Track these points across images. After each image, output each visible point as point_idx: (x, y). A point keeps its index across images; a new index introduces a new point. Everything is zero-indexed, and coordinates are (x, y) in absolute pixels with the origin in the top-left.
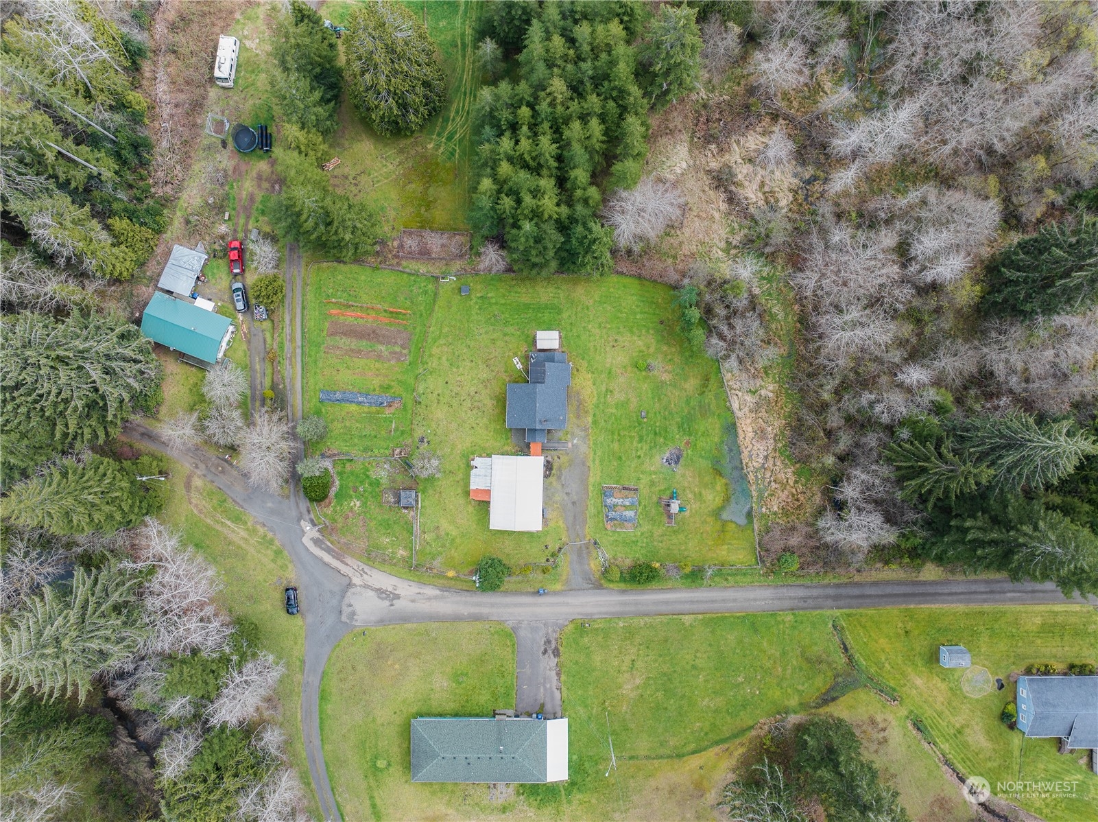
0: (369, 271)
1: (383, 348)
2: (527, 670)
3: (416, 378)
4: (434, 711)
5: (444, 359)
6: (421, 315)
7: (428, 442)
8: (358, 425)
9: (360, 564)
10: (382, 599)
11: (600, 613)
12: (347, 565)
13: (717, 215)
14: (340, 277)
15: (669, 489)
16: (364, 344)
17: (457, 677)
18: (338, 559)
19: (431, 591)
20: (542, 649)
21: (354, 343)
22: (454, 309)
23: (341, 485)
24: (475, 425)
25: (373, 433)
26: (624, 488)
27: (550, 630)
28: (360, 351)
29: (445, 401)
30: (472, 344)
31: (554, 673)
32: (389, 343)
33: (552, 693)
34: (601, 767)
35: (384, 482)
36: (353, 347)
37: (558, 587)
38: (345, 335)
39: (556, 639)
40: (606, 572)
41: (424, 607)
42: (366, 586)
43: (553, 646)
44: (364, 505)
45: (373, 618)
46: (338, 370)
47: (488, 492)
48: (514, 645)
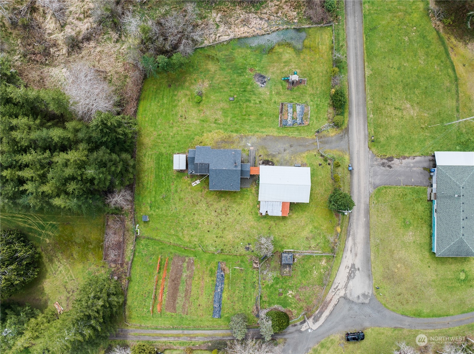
0: (132, 284)
1: (184, 274)
2: (402, 178)
3: (205, 252)
4: (428, 241)
5: (192, 233)
6: (162, 248)
7: (249, 244)
8: (237, 292)
9: (331, 291)
10: (354, 276)
11: (364, 130)
12: (331, 300)
13: (99, 49)
14: (136, 304)
15: (281, 83)
16: (182, 288)
17: (406, 225)
18: (327, 306)
19: (350, 243)
20: (388, 168)
21: (181, 294)
22: (158, 226)
23: (278, 303)
24: (238, 212)
25: (243, 282)
26: (281, 112)
27: (375, 163)
28: (187, 291)
29: (221, 232)
30: (182, 214)
31: (404, 161)
32: (181, 270)
33: (417, 162)
34: (464, 131)
35: (275, 274)
36: (183, 295)
37: (347, 157)
38: (175, 300)
39: (382, 159)
40: (337, 125)
41: (360, 248)
42: (346, 287)
43: (386, 161)
44: (291, 288)
45: (367, 282)
46: (199, 305)
47: (284, 204)
48: (385, 187)
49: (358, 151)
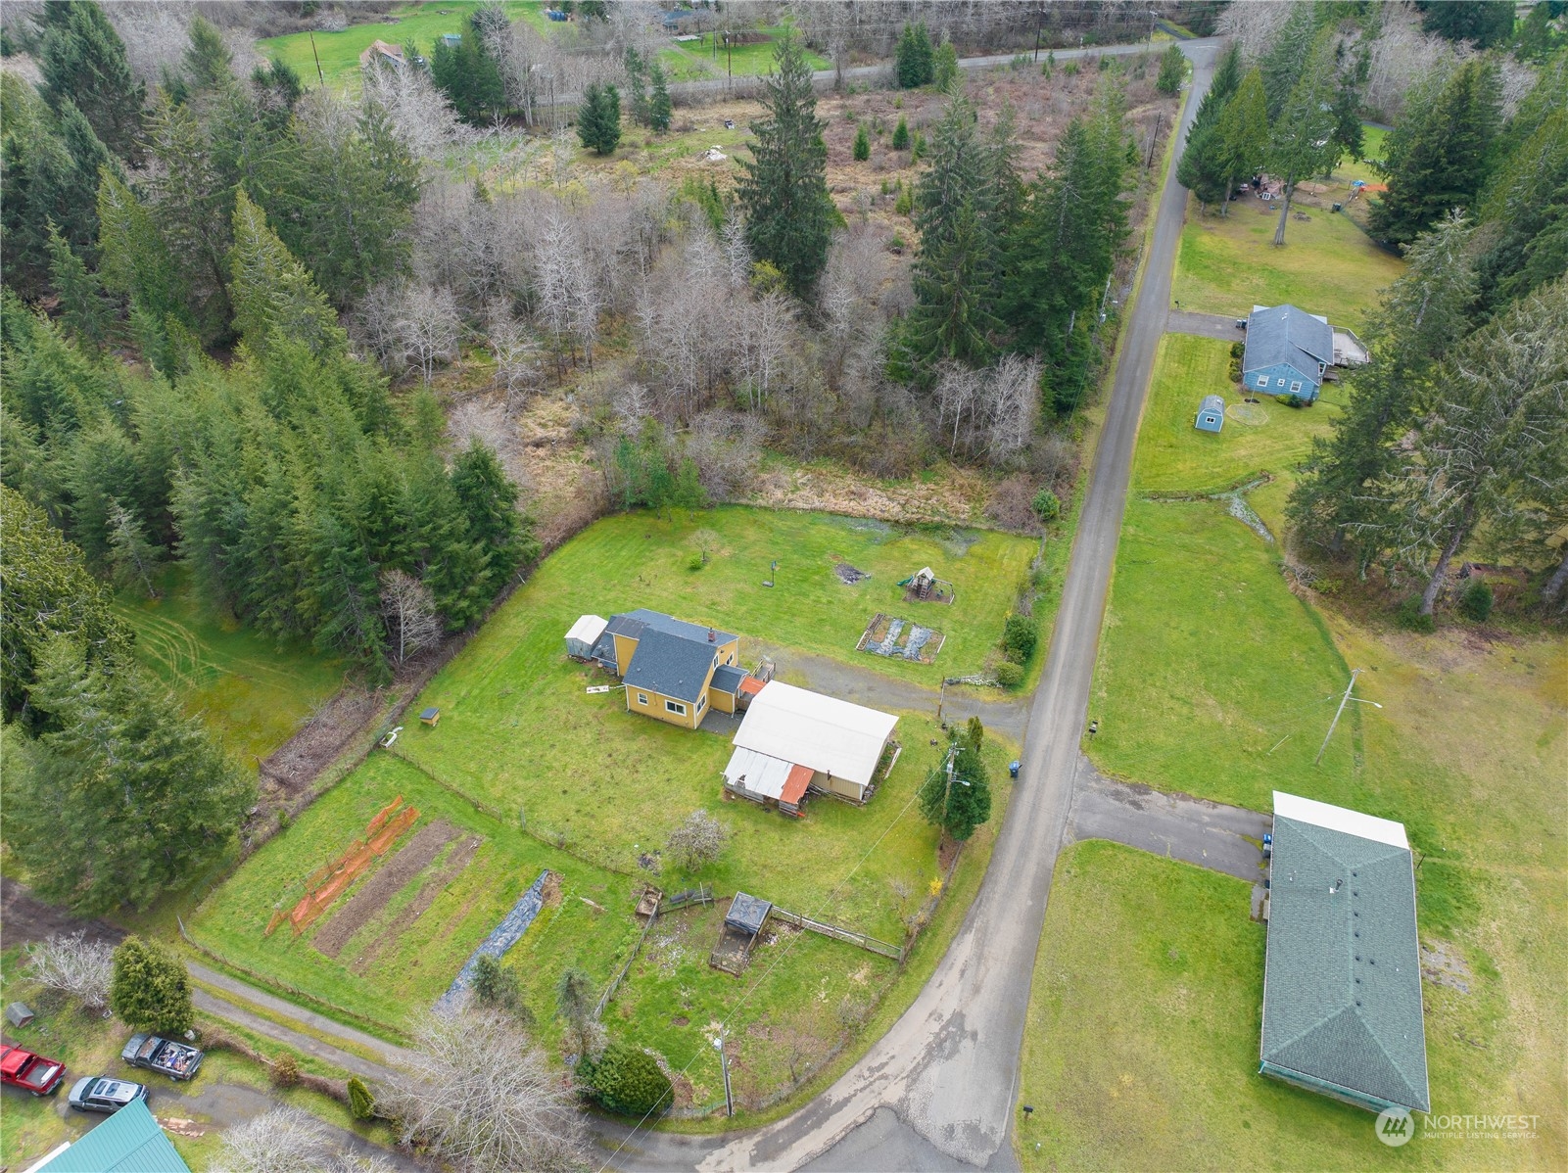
0: (279, 844)
1: (432, 869)
2: (1170, 841)
3: (524, 833)
4: (1246, 1034)
5: (520, 782)
6: (420, 792)
7: (656, 852)
8: (548, 967)
9: (855, 1071)
10: (954, 1051)
11: (1077, 712)
12: (847, 1101)
13: (548, 463)
14: (246, 894)
15: (894, 590)
16: (398, 900)
17: (1171, 964)
18: (826, 1117)
19: (964, 949)
20: (1129, 806)
21: (386, 915)
22: (446, 743)
23: (659, 1046)
24: (667, 776)
25: (582, 944)
26: (873, 627)
27: (1094, 784)
28: (408, 911)
29: (595, 805)
30: (525, 737)
31: (1181, 804)
32: (430, 857)
35: (694, 957)
36: (388, 919)
37: (1014, 751)
38: (357, 925)
39: (1115, 781)
40: (1007, 684)
41: (996, 972)
42: (914, 1076)
43: (1127, 789)
44: (721, 1014)
45: (996, 1089)
46: (415, 963)
47: (797, 769)
48: (1113, 846)
49: (1049, 750)
